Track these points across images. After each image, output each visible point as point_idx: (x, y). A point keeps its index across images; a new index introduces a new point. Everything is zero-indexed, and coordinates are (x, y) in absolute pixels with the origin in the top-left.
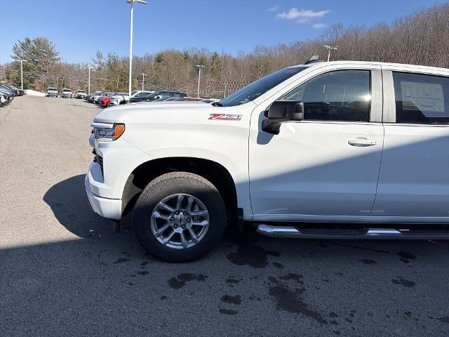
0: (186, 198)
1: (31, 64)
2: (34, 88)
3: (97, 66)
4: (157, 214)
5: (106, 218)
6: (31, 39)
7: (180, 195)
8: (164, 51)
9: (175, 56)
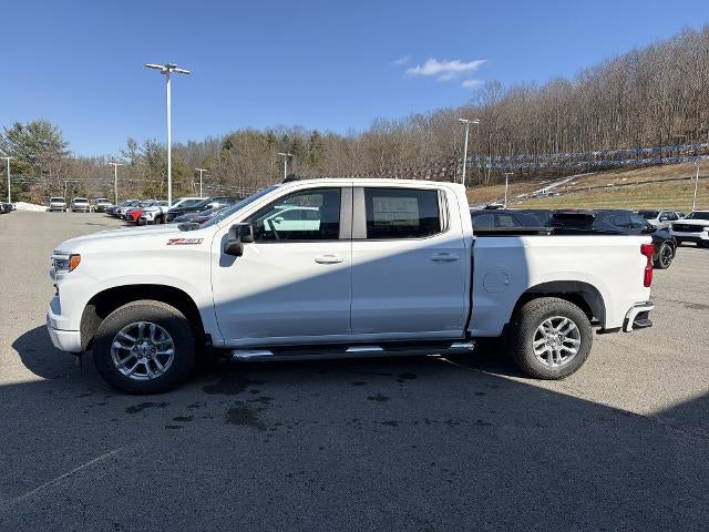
0: (148, 327)
1: (22, 163)
2: (28, 200)
3: (129, 160)
4: (117, 345)
5: (64, 352)
6: (24, 125)
7: (141, 324)
8: (235, 131)
9: (253, 138)
